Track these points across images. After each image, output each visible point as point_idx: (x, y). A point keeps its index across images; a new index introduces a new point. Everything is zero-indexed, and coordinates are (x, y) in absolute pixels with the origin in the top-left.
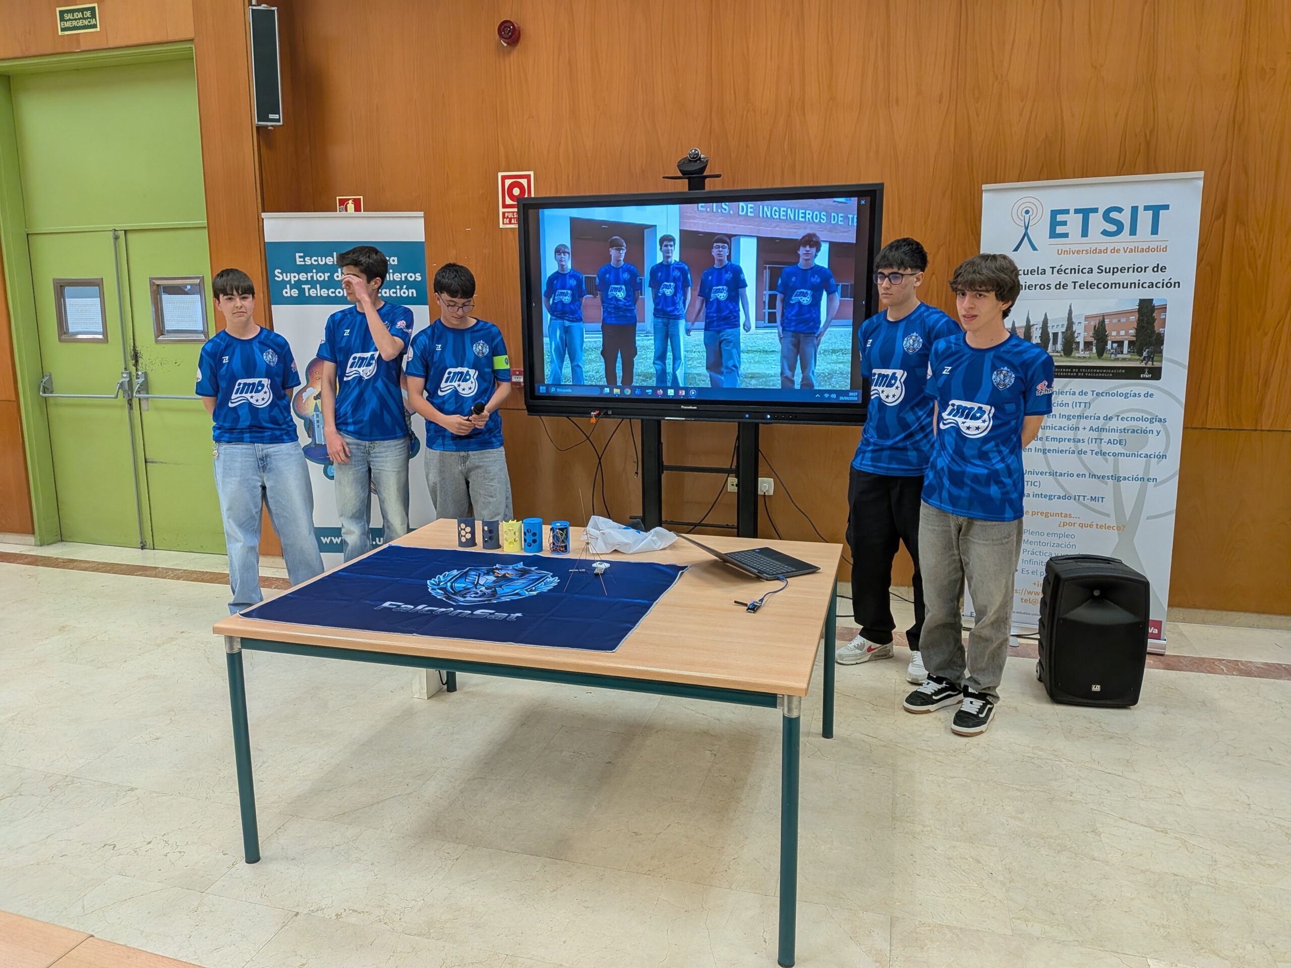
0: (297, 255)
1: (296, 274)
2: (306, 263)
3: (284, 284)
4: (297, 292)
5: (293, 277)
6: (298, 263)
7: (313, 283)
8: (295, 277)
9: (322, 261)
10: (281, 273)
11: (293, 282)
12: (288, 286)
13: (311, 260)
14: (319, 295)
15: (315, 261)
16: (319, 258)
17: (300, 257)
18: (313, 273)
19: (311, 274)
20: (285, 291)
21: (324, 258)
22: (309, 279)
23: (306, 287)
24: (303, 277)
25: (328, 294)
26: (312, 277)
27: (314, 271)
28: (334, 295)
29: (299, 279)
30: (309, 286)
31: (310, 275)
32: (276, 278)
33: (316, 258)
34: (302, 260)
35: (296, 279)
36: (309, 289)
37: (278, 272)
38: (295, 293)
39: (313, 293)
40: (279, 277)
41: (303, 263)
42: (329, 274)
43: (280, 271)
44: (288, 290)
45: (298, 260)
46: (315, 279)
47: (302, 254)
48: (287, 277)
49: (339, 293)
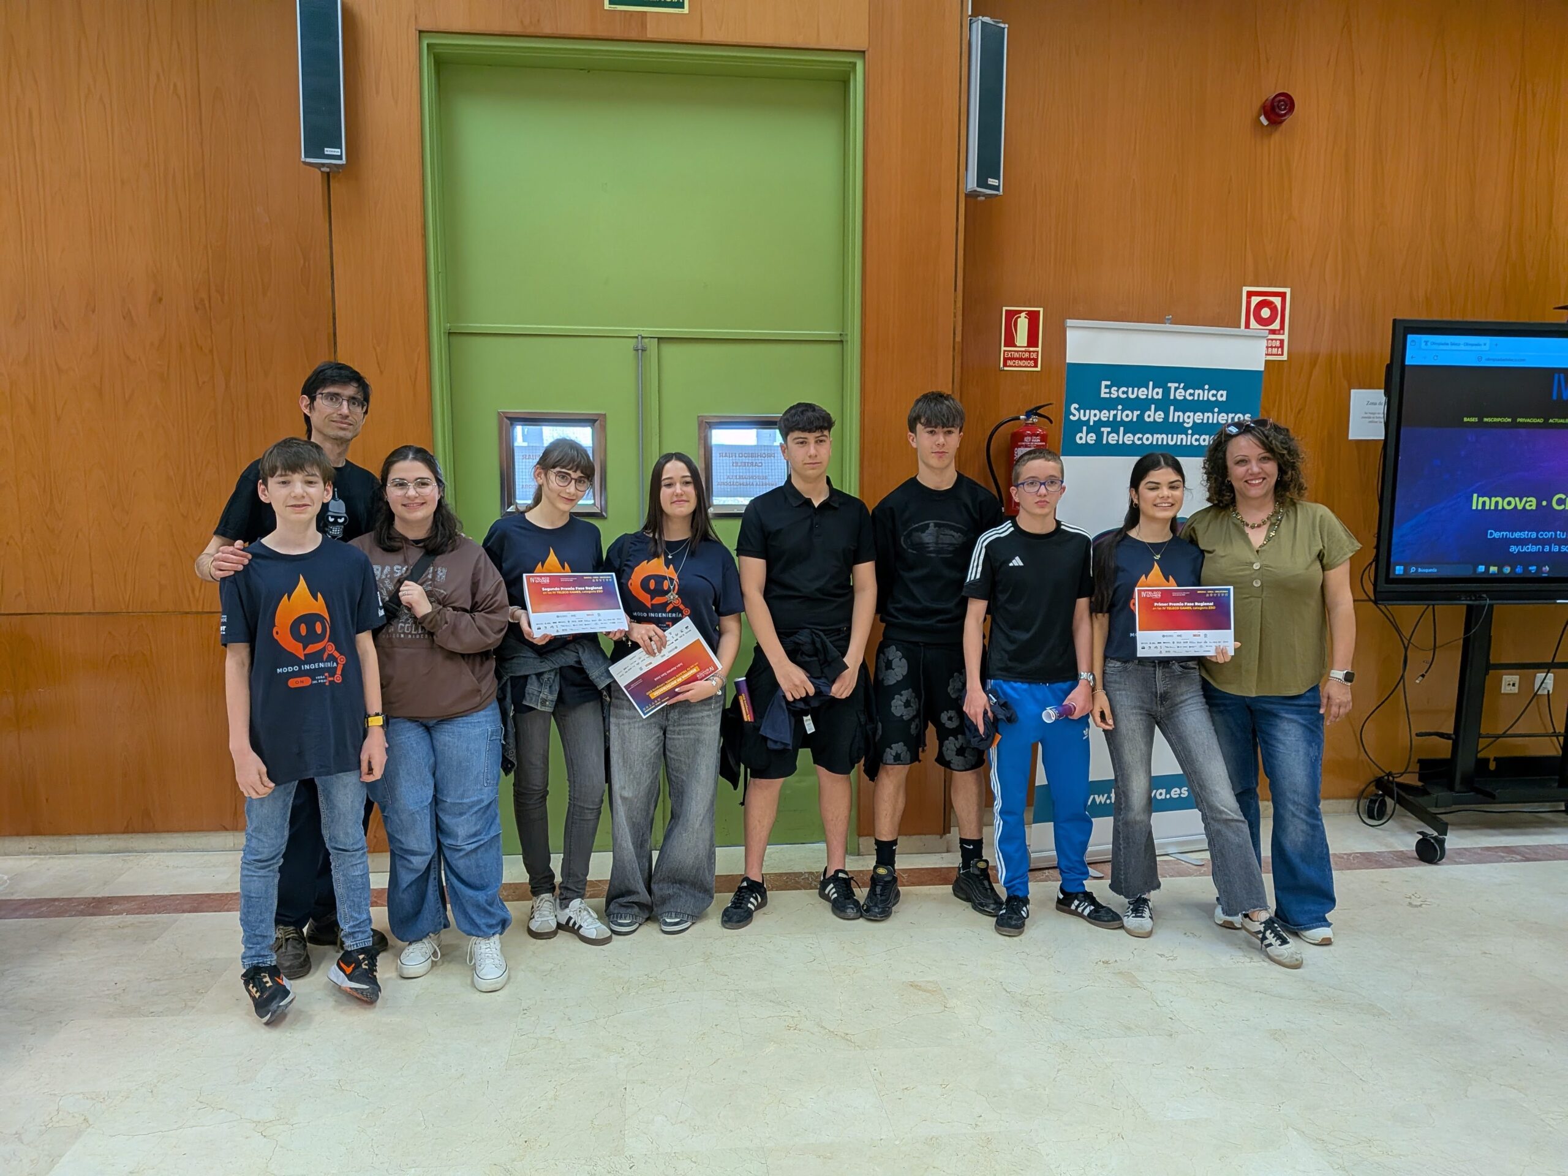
0: (1104, 383)
1: (1097, 412)
2: (1112, 396)
3: (1079, 425)
4: (1094, 438)
5: (1093, 416)
6: (1103, 395)
7: (1114, 426)
8: (1095, 415)
9: (1133, 393)
10: (1078, 410)
11: (1092, 423)
12: (1085, 428)
13: (1118, 391)
14: (1121, 442)
15: (1124, 393)
16: (1130, 389)
17: (1106, 387)
18: (1118, 410)
19: (1115, 412)
20: (1079, 435)
21: (1136, 389)
22: (1111, 419)
23: (1105, 430)
24: (1104, 415)
25: (1133, 441)
26: (1115, 416)
27: (1120, 407)
28: (1140, 442)
29: (1100, 418)
30: (1109, 429)
31: (1113, 413)
32: (1072, 417)
33: (1125, 389)
34: (1107, 390)
35: (1096, 419)
36: (1109, 433)
37: (1075, 408)
38: (1091, 438)
39: (1112, 439)
40: (1074, 415)
41: (1108, 396)
42: (1139, 412)
43: (1077, 406)
44: (1083, 435)
45: (1103, 390)
46: (1119, 419)
47: (1108, 383)
48: (1085, 416)
49: (1148, 439)
